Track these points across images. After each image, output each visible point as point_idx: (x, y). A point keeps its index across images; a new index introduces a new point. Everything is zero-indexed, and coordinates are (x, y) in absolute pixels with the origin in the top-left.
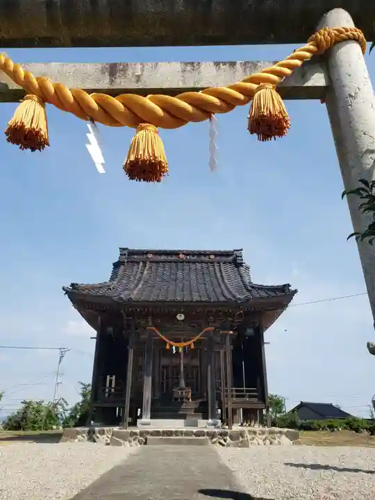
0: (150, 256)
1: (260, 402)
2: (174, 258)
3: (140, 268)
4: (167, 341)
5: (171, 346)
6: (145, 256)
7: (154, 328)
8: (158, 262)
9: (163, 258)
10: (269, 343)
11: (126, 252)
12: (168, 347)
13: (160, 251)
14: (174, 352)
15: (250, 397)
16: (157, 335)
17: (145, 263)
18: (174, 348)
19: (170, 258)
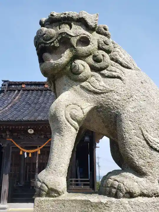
0: (23, 86)
1: (91, 189)
2: (41, 87)
3: (15, 94)
4: (21, 148)
5: (24, 152)
6: (20, 86)
7: (11, 140)
8: (29, 90)
9: (33, 87)
10: (99, 147)
11: (6, 84)
12: (21, 153)
13: (31, 82)
14: (26, 156)
15: (85, 185)
16: (14, 145)
17: (19, 91)
18: (25, 154)
19: (38, 87)
